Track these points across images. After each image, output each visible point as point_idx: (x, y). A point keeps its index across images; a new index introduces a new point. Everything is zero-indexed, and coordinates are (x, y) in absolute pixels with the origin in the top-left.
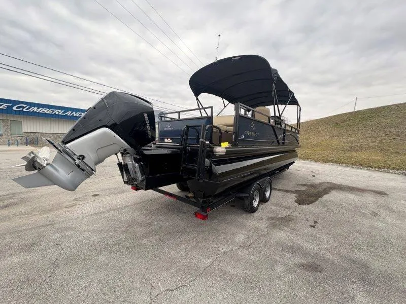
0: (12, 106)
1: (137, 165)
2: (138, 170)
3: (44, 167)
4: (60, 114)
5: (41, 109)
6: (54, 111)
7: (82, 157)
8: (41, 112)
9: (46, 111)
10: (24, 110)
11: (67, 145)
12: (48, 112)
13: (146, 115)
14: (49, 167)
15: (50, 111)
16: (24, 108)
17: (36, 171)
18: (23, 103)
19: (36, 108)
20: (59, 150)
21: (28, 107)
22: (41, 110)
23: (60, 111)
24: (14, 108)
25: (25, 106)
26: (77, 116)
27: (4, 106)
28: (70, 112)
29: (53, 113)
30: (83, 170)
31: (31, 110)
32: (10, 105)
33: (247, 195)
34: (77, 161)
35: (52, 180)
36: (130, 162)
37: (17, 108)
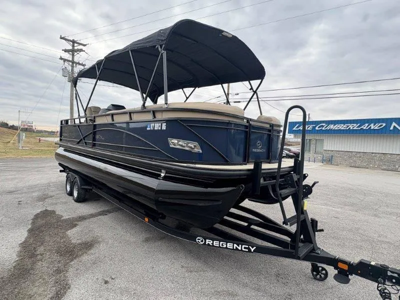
0: (316, 126)
4: (355, 128)
5: (337, 125)
6: (348, 126)
8: (336, 129)
9: (341, 127)
10: (323, 129)
12: (342, 129)
15: (344, 126)
16: (323, 126)
18: (323, 122)
19: (333, 125)
21: (326, 125)
22: (336, 127)
23: (355, 125)
24: (317, 128)
25: (324, 124)
26: (376, 128)
27: (311, 127)
28: (367, 125)
29: (348, 129)
31: (328, 128)
32: (314, 126)
37: (319, 128)
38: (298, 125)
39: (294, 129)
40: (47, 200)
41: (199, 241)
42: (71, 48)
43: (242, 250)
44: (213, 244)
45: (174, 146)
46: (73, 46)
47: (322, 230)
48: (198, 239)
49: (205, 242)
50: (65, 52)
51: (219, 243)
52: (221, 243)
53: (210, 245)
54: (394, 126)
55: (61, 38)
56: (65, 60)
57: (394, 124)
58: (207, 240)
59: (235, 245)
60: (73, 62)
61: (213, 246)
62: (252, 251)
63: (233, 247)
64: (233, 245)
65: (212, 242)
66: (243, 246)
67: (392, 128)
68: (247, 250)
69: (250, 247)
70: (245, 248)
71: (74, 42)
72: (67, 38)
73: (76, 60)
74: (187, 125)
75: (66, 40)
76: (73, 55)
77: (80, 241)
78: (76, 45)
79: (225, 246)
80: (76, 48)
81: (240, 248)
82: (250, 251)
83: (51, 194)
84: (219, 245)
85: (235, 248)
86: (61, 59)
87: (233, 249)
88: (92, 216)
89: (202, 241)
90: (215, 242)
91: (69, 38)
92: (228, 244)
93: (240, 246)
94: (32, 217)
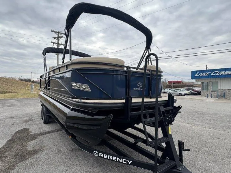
5: (227, 72)
8: (227, 74)
9: (230, 73)
10: (217, 74)
16: (216, 73)
18: (216, 70)
19: (224, 72)
21: (219, 72)
24: (212, 74)
25: (217, 72)
27: (207, 74)
31: (221, 74)
32: (210, 73)
37: (213, 74)
38: (198, 73)
39: (196, 75)
40: (29, 122)
41: (95, 153)
42: (57, 36)
43: (122, 162)
44: (103, 156)
45: (74, 88)
46: (58, 35)
47: (189, 150)
48: (95, 152)
49: (99, 154)
50: (54, 38)
51: (108, 156)
52: (109, 156)
53: (102, 157)
55: (52, 31)
56: (54, 43)
58: (100, 154)
59: (118, 159)
60: (58, 44)
61: (104, 158)
62: (130, 164)
63: (117, 160)
64: (117, 158)
65: (103, 155)
66: (123, 160)
68: (126, 163)
69: (128, 161)
70: (125, 161)
71: (58, 33)
72: (55, 31)
73: (60, 42)
74: (81, 73)
75: (54, 32)
76: (58, 40)
77: (32, 149)
78: (59, 34)
79: (111, 159)
80: (59, 36)
81: (121, 161)
82: (128, 163)
83: (33, 118)
84: (108, 157)
85: (118, 161)
86: (52, 42)
87: (117, 161)
88: (49, 132)
89: (97, 154)
90: (105, 155)
91: (56, 31)
92: (113, 157)
93: (121, 159)
94: (15, 132)
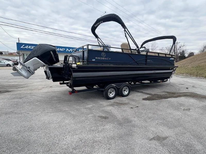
1: (49, 71)
2: (50, 73)
3: (18, 70)
7: (29, 68)
11: (25, 63)
13: (51, 52)
14: (19, 70)
17: (16, 71)
20: (23, 65)
26: (62, 50)
28: (59, 49)
30: (30, 72)
33: (103, 90)
34: (28, 69)
35: (21, 75)
36: (48, 70)
54: (68, 50)
57: (67, 49)
67: (67, 51)
